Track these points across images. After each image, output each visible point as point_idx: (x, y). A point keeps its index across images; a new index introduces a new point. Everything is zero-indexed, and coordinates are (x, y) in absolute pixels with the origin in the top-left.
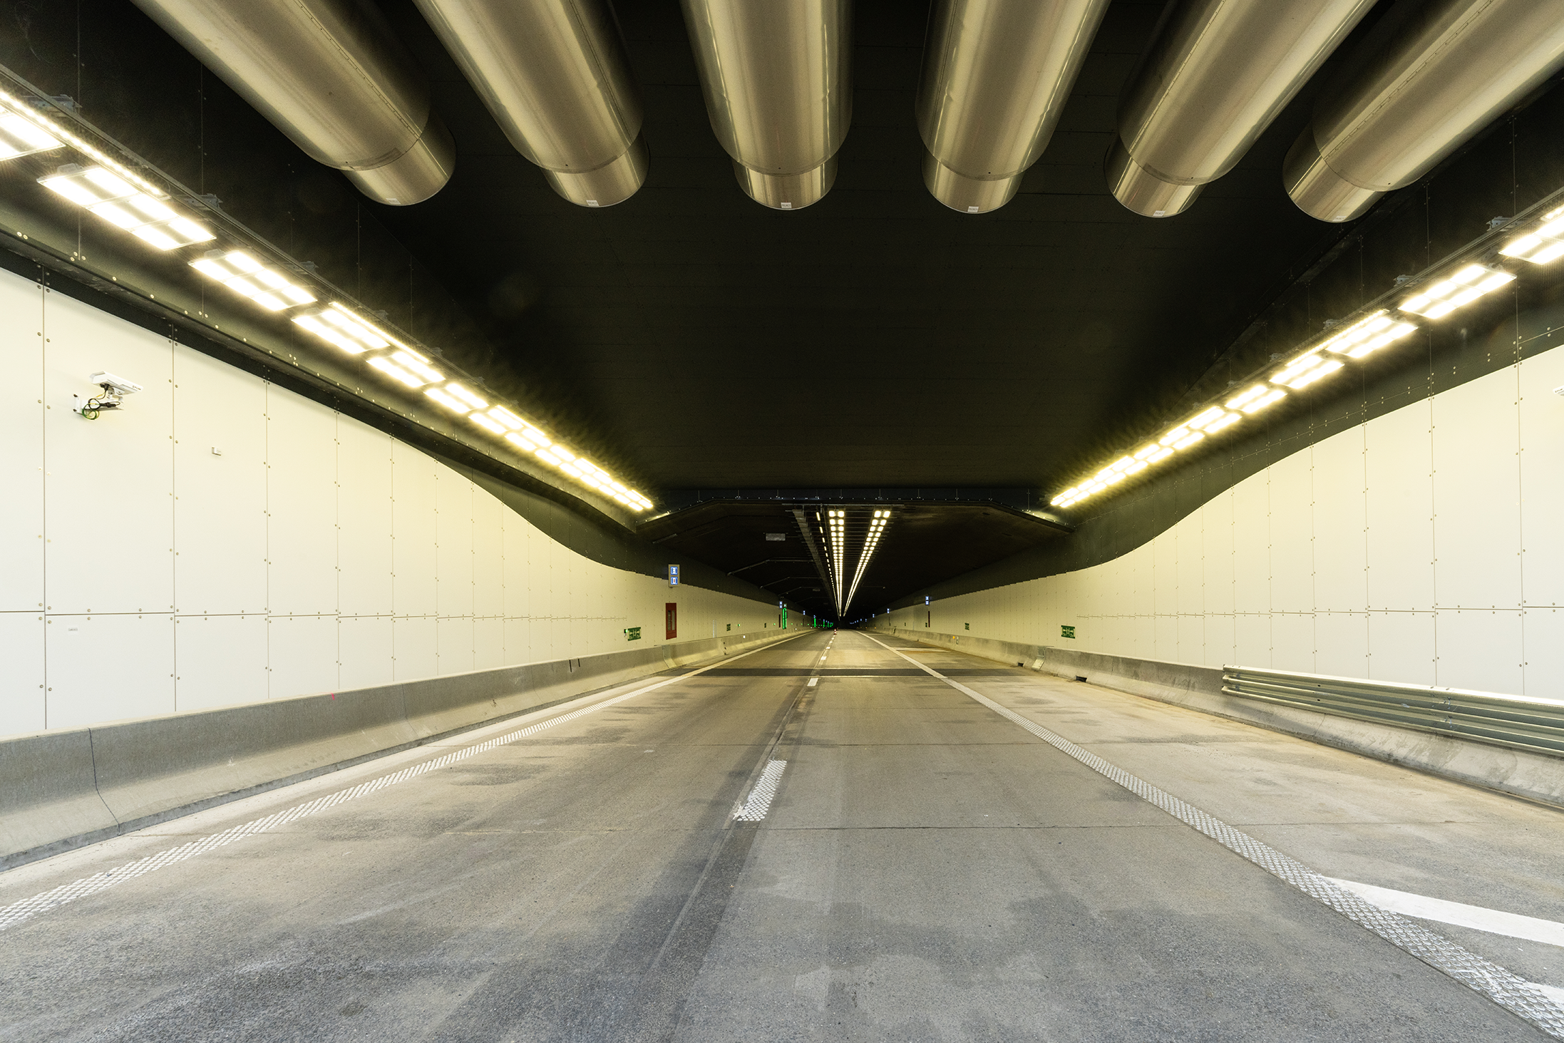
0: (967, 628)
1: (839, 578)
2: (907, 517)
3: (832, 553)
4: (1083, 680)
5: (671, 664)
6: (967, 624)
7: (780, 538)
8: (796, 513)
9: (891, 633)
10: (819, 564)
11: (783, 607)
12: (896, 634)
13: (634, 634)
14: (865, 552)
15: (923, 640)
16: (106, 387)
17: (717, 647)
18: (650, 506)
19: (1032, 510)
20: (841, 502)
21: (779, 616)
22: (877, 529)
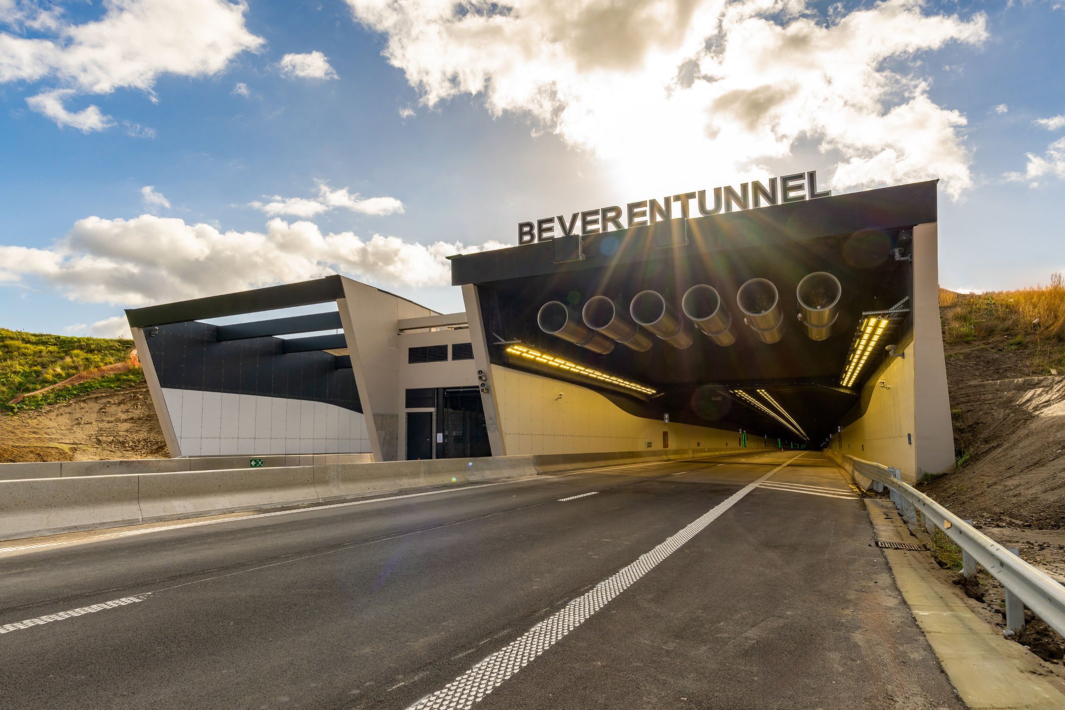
5: (665, 458)
7: (719, 399)
11: (743, 433)
13: (649, 445)
16: (560, 395)
17: (688, 453)
18: (655, 392)
19: (836, 388)
20: (739, 387)
21: (740, 439)
22: (765, 395)
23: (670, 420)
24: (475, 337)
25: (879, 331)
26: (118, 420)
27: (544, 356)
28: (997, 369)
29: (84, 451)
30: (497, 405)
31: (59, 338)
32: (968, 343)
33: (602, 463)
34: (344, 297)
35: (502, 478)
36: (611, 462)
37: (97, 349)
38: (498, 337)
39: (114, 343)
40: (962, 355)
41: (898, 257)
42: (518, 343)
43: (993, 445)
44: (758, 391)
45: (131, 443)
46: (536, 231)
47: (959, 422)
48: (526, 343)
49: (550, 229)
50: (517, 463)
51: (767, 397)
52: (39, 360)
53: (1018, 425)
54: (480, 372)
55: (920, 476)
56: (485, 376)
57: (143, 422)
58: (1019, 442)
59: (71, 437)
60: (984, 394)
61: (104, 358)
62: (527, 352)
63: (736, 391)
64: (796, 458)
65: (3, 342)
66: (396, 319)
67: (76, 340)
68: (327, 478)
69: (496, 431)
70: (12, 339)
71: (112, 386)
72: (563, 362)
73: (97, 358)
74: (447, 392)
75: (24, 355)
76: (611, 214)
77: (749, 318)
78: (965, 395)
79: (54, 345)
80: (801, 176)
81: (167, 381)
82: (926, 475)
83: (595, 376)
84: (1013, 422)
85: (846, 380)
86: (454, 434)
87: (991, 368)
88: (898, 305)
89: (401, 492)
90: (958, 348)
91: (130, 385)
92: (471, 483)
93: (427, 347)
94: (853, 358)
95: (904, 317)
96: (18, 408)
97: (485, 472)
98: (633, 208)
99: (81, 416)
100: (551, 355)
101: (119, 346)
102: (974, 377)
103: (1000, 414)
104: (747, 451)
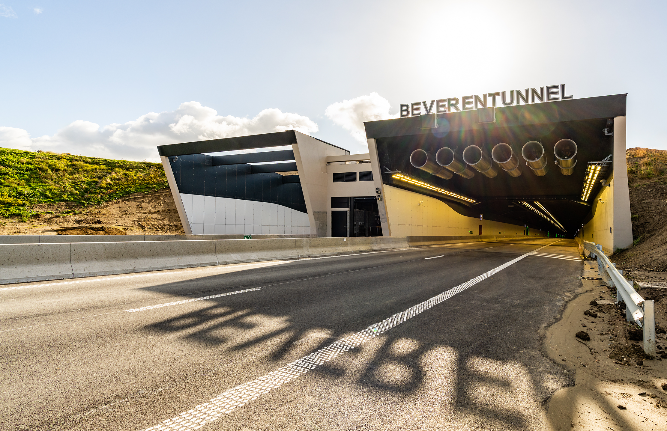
7: (512, 206)
11: (527, 227)
13: (471, 232)
16: (421, 202)
17: (494, 238)
18: (475, 201)
19: (579, 201)
20: (523, 199)
21: (525, 230)
22: (539, 205)
23: (484, 218)
24: (374, 167)
25: (597, 172)
26: (150, 212)
27: (413, 180)
28: (663, 194)
29: (132, 230)
30: (387, 208)
31: (106, 160)
32: (649, 178)
33: (445, 242)
34: (297, 143)
35: (390, 248)
36: (449, 242)
37: (131, 168)
38: (387, 169)
39: (141, 164)
40: (645, 185)
41: (606, 133)
42: (399, 173)
43: (651, 234)
44: (535, 202)
45: (160, 226)
46: (410, 110)
47: (637, 222)
48: (403, 173)
49: (418, 109)
50: (398, 240)
51: (540, 206)
52: (96, 174)
53: (665, 224)
54: (377, 189)
55: (615, 250)
56: (380, 191)
57: (165, 213)
58: (663, 232)
59: (123, 222)
60: (651, 207)
61: (136, 174)
62: (403, 178)
63: (522, 202)
64: (556, 242)
65: (72, 162)
66: (325, 156)
67: (117, 162)
68: (302, 245)
69: (386, 222)
70: (76, 160)
71: (144, 191)
72: (423, 183)
73: (132, 173)
74: (356, 199)
75: (86, 171)
76: (453, 102)
77: (528, 162)
78: (641, 208)
79: (104, 165)
80: (557, 87)
81: (183, 190)
82: (618, 249)
83: (441, 192)
84: (663, 222)
85: (584, 197)
86: (359, 224)
87: (660, 193)
88: (606, 159)
89: (338, 254)
90: (644, 181)
91: (154, 191)
92: (374, 250)
93: (344, 173)
94: (586, 185)
95: (610, 165)
96: (87, 204)
97: (381, 245)
98: (465, 99)
99: (127, 209)
100: (416, 180)
101: (145, 166)
102: (650, 197)
103: (657, 218)
104: (528, 238)
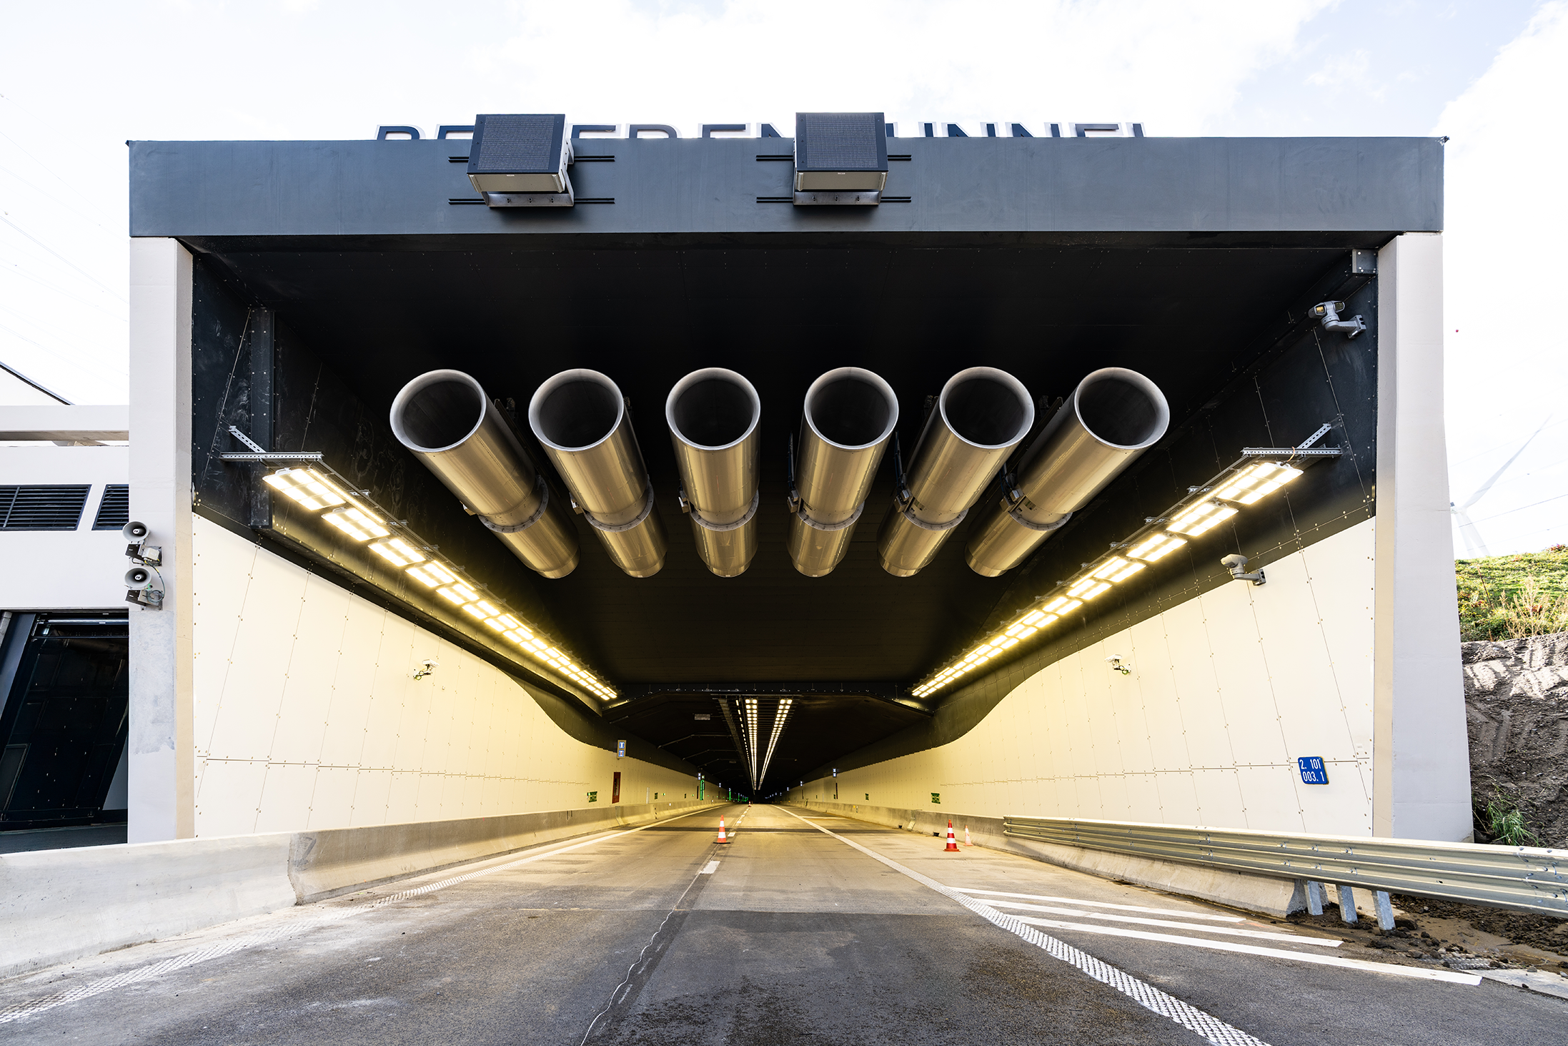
0: (867, 799)
1: (754, 750)
2: (806, 703)
3: (748, 730)
4: (936, 835)
5: (621, 822)
6: (867, 795)
7: (706, 718)
8: (721, 701)
9: (803, 806)
10: (736, 738)
11: (701, 779)
12: (808, 807)
13: (593, 797)
14: (775, 729)
15: (830, 811)
16: (428, 666)
18: (615, 696)
20: (754, 693)
23: (627, 750)
38: (247, 440)
41: (1332, 321)
50: (235, 866)
54: (137, 530)
56: (158, 547)
69: (165, 748)
88: (1313, 441)
